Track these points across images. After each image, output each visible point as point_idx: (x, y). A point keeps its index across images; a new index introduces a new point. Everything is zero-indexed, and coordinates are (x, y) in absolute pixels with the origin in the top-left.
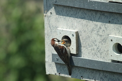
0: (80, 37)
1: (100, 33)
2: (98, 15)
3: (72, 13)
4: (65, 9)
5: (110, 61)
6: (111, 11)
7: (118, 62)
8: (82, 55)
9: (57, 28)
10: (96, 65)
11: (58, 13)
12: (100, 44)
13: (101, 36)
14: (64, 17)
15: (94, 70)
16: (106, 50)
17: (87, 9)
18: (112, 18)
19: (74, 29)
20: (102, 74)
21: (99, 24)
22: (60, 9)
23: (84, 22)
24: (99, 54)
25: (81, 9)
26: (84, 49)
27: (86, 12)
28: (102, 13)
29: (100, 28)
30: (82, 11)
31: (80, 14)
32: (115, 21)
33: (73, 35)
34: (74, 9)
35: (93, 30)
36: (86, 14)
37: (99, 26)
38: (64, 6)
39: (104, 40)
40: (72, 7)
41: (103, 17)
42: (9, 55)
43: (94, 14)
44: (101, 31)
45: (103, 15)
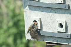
0: (42, 21)
1: (52, 18)
2: (50, 10)
3: (37, 9)
4: (34, 7)
5: (57, 32)
6: (56, 7)
7: (61, 32)
8: (43, 30)
9: (30, 17)
10: (50, 34)
11: (30, 9)
12: (52, 24)
13: (52, 20)
14: (34, 11)
15: (49, 36)
16: (55, 27)
17: (45, 7)
18: (57, 11)
19: (39, 17)
20: (53, 38)
21: (51, 14)
22: (31, 7)
23: (43, 13)
24: (51, 29)
25: (42, 7)
26: (44, 26)
27: (44, 8)
28: (52, 8)
29: (51, 16)
30: (42, 8)
31: (41, 9)
32: (58, 12)
33: (38, 20)
34: (38, 7)
35: (48, 17)
36: (44, 9)
37: (51, 15)
38: (33, 6)
39: (54, 22)
40: (37, 6)
41: (52, 11)
42: (9, 28)
43: (48, 9)
44: (52, 17)
45: (53, 9)
